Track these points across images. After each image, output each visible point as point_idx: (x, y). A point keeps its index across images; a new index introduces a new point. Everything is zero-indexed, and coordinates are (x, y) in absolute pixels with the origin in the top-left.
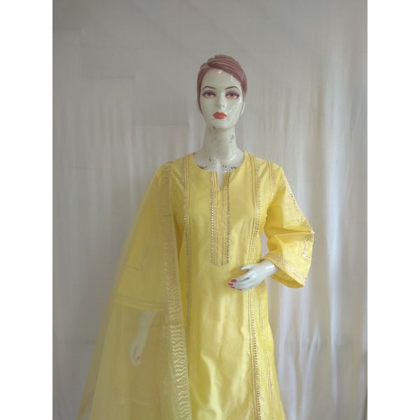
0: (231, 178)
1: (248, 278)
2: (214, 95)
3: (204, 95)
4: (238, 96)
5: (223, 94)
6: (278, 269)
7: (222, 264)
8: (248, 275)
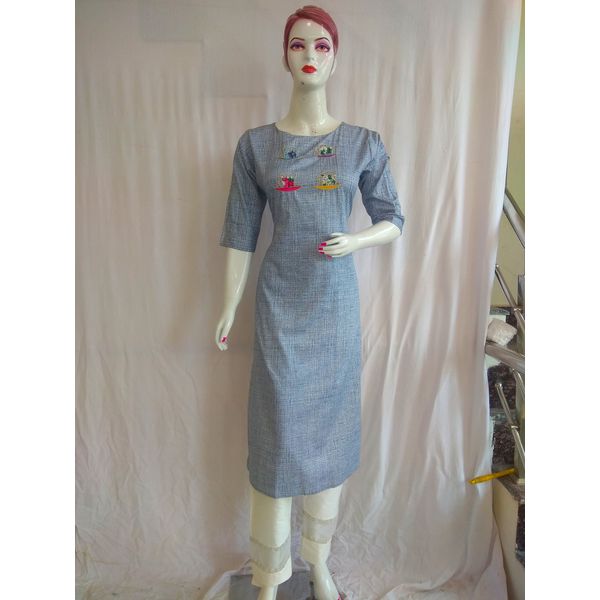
2: (303, 47)
3: (292, 47)
4: (329, 49)
5: (312, 46)
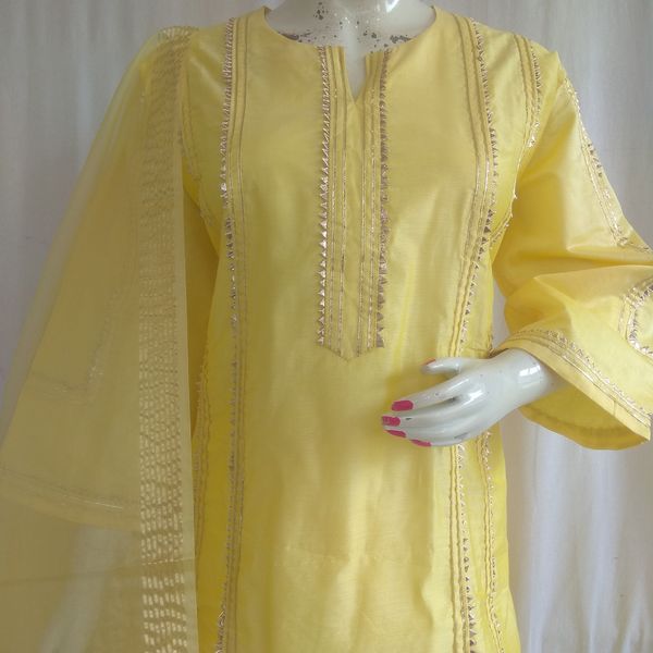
0: (391, 63)
1: (453, 400)
6: (555, 379)
7: (358, 352)
8: (452, 388)
